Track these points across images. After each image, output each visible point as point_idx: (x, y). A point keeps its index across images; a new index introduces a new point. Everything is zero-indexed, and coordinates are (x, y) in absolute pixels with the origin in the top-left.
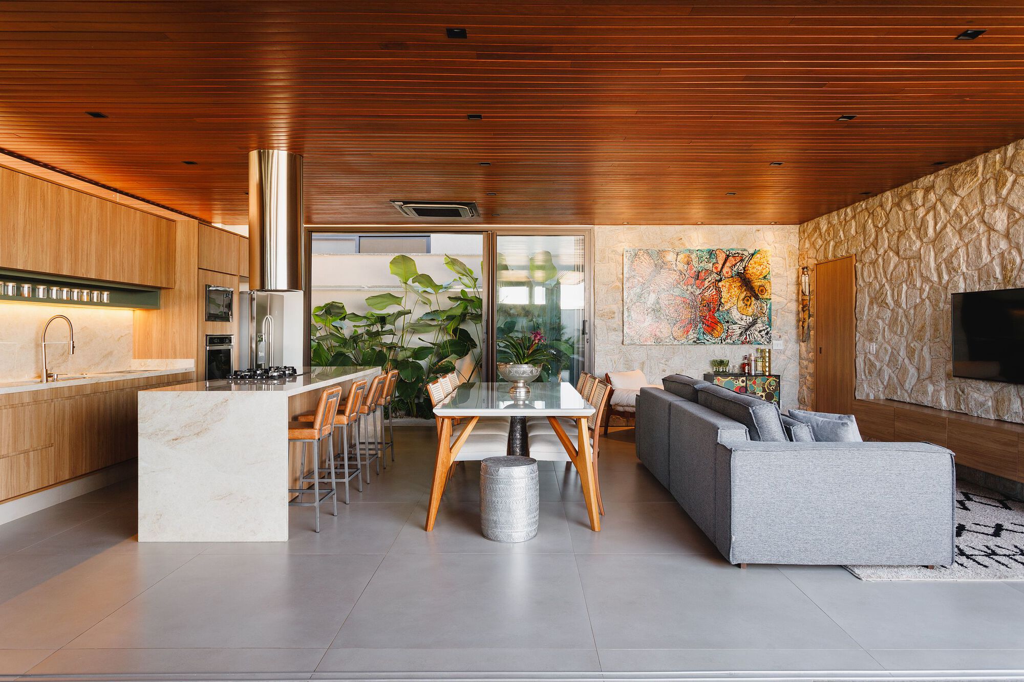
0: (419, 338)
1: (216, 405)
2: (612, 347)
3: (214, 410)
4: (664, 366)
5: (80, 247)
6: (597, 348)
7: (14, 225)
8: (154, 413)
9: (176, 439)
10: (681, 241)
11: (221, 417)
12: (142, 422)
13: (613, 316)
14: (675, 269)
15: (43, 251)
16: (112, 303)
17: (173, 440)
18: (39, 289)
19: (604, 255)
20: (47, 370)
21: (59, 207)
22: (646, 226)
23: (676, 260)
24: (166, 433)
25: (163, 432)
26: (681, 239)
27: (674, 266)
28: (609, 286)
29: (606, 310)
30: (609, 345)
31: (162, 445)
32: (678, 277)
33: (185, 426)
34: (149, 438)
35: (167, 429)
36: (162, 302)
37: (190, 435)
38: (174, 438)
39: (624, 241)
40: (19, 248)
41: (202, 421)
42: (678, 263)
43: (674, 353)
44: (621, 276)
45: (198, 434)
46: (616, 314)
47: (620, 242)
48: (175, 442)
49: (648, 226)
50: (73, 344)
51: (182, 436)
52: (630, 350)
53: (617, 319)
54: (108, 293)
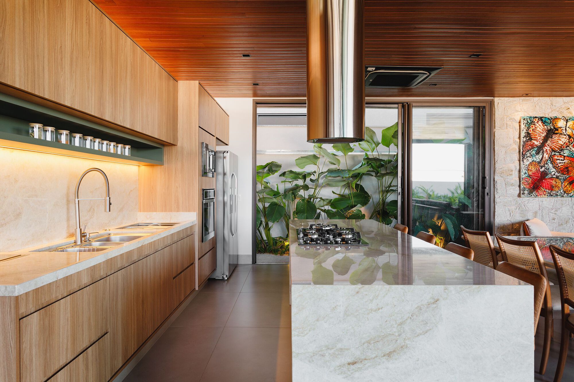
0: (333, 192)
1: (420, 308)
2: (509, 199)
3: (415, 317)
4: (554, 215)
5: (118, 90)
6: (497, 200)
7: (61, 47)
8: (318, 320)
9: (354, 363)
10: (569, 110)
11: (428, 328)
12: (298, 336)
13: (511, 173)
14: (565, 133)
15: (88, 87)
16: (132, 157)
17: (349, 364)
18: (75, 137)
19: (503, 122)
20: (81, 230)
21: (102, 38)
22: (538, 98)
23: (566, 127)
24: (337, 353)
25: (333, 351)
26: (569, 108)
27: (564, 131)
28: (507, 148)
29: (505, 169)
30: (507, 198)
31: (331, 372)
32: (568, 141)
33: (369, 342)
34: (309, 361)
35: (339, 346)
36: (165, 158)
37: (376, 357)
38: (350, 361)
39: (520, 110)
40: (66, 79)
41: (397, 334)
42: (567, 129)
43: (562, 204)
44: (518, 140)
45: (389, 355)
46: (514, 172)
47: (518, 111)
48: (352, 367)
49: (541, 98)
50: (110, 201)
51: (363, 357)
52: (524, 202)
53: (514, 176)
54: (129, 146)
